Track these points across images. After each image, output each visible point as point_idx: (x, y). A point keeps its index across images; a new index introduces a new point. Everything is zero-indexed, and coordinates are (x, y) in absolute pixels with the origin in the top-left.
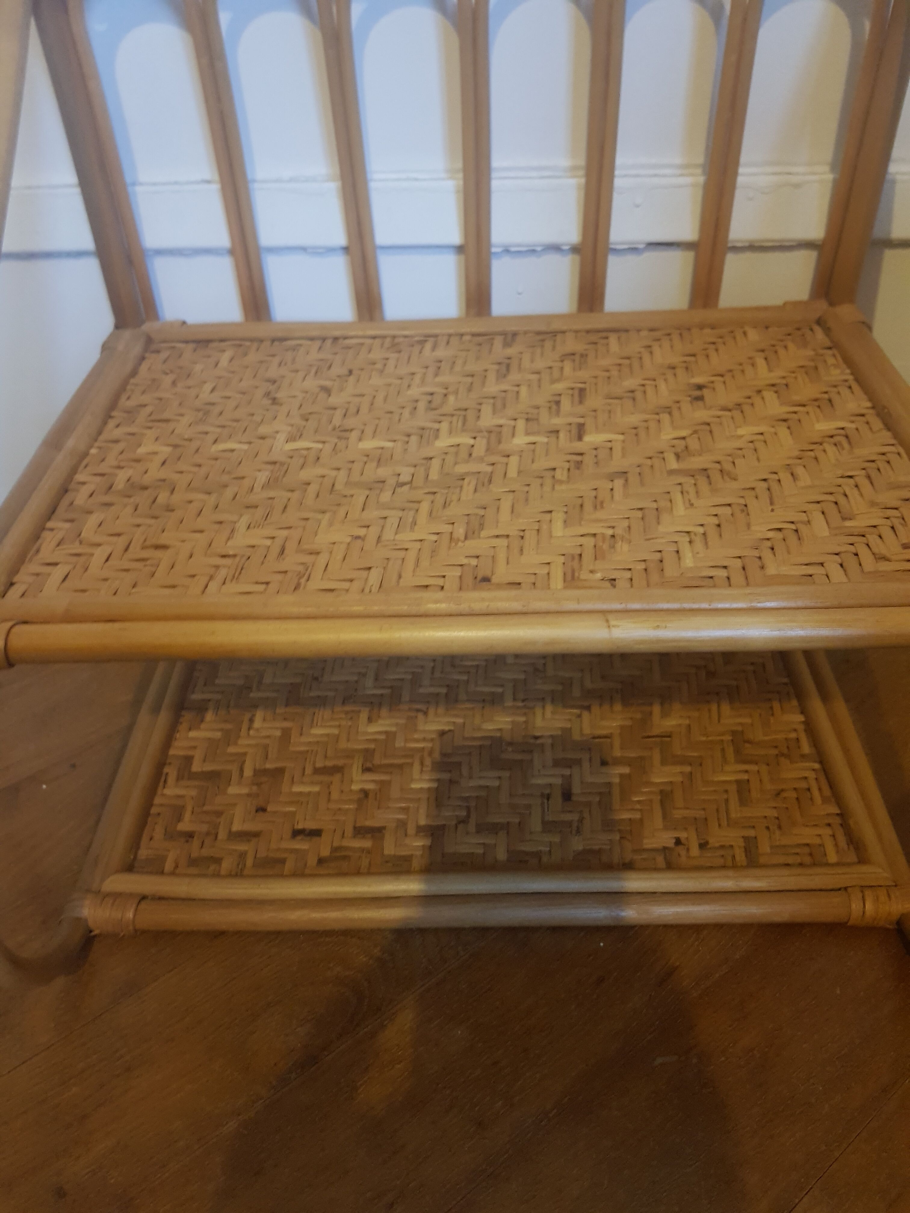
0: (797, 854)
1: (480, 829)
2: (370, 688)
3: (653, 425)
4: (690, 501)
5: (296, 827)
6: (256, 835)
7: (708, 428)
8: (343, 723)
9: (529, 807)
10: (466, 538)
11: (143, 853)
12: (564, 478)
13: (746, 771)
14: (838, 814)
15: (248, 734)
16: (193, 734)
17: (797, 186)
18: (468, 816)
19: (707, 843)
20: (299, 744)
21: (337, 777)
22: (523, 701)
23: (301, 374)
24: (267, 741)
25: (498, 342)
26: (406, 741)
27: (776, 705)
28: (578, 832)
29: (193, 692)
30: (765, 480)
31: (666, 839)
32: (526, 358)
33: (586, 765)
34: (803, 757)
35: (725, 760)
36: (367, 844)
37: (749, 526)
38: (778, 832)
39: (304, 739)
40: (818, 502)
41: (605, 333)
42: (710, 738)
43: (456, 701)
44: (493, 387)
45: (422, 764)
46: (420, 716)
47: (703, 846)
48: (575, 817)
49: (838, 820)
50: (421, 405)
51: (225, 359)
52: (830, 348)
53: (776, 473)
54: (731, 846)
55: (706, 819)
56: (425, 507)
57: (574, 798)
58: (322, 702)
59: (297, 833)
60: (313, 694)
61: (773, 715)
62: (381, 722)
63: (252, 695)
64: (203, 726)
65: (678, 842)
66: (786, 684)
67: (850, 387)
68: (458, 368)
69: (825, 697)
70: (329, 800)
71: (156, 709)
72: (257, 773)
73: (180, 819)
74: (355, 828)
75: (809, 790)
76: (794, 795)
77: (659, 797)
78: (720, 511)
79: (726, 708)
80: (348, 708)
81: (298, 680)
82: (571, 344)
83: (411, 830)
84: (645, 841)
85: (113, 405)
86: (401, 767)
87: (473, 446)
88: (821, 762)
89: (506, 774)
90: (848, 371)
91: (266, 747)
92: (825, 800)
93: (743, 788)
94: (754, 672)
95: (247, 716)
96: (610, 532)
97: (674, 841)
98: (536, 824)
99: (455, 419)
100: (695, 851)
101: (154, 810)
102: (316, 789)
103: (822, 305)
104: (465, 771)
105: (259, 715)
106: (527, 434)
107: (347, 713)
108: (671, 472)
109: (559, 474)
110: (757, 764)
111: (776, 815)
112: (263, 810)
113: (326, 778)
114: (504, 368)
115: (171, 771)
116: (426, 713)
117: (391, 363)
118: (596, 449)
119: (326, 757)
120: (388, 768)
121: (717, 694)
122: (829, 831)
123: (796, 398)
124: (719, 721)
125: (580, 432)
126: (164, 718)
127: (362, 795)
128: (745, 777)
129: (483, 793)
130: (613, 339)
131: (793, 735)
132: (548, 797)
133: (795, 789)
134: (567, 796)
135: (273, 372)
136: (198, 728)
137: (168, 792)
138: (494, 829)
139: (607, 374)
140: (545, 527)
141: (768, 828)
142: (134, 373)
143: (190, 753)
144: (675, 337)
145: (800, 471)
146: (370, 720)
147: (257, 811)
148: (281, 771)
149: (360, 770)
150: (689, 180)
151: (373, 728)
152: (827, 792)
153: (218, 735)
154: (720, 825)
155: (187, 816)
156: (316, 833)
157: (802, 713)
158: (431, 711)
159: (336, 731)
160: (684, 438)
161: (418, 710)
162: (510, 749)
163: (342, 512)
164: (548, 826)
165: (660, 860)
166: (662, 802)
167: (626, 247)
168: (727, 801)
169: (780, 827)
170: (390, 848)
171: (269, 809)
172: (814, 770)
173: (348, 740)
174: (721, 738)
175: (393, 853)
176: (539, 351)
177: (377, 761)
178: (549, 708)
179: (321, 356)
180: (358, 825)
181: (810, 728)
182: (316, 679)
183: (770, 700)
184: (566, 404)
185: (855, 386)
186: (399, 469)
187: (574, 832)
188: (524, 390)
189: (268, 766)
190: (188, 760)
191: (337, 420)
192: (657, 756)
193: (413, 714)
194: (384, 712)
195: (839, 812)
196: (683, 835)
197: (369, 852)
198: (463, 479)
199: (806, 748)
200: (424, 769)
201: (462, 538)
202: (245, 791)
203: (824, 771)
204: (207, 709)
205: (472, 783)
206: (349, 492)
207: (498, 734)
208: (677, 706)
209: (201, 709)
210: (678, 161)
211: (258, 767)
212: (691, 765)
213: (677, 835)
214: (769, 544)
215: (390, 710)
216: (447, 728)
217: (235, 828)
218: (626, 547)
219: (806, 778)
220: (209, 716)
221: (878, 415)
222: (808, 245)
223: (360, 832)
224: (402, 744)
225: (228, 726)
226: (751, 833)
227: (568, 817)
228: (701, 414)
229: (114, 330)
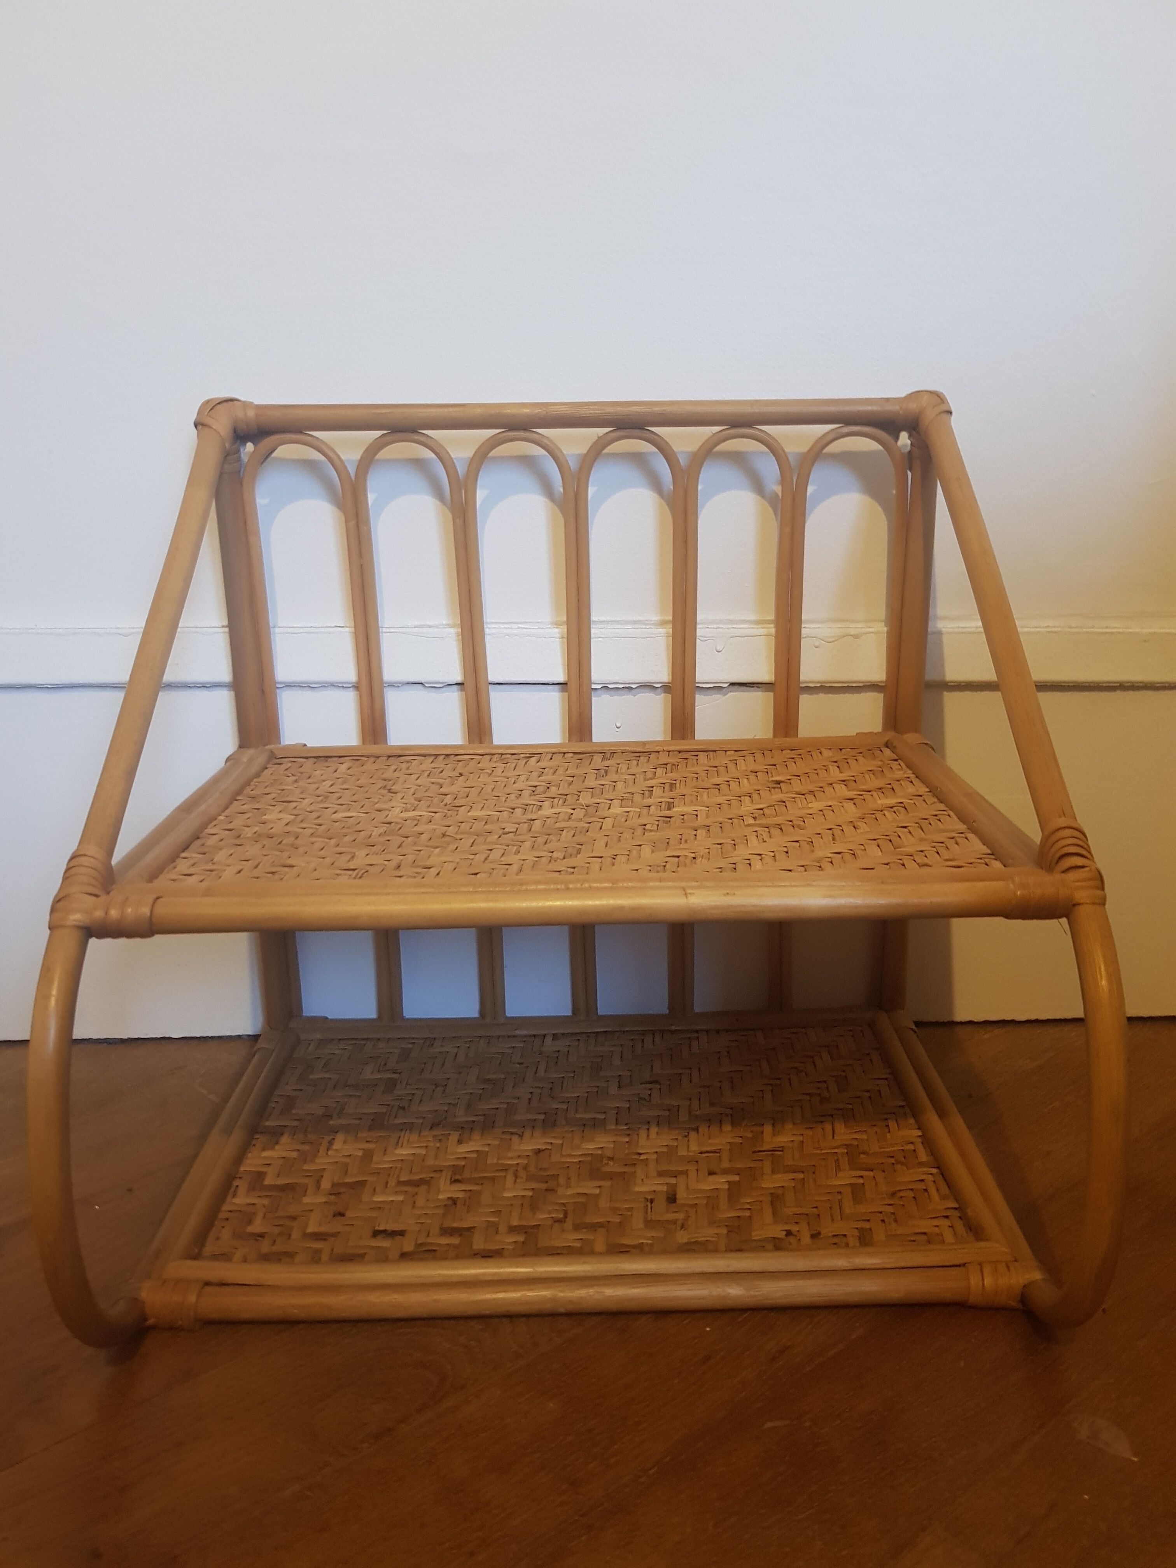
0: (914, 1241)
1: (577, 1227)
2: (461, 1117)
3: (734, 803)
4: (763, 839)
5: (377, 1228)
6: (335, 1235)
7: (784, 804)
8: (431, 1144)
9: (630, 1209)
10: (564, 858)
11: (208, 1249)
12: (655, 827)
13: (862, 1177)
14: (956, 1209)
15: (327, 1154)
16: (266, 1154)
17: (856, 637)
18: (566, 1217)
19: (819, 1233)
20: (382, 1161)
21: (423, 1188)
22: (626, 1124)
23: (414, 777)
24: (347, 1160)
25: (598, 758)
26: (498, 1159)
27: (893, 1124)
28: (682, 1227)
29: (267, 1120)
30: (830, 829)
31: (778, 1231)
32: (623, 768)
33: (692, 1174)
34: (921, 1164)
35: (838, 1168)
36: (455, 1241)
37: (813, 851)
38: (894, 1225)
39: (387, 1158)
40: (875, 840)
41: (696, 752)
42: (823, 1152)
43: (554, 1124)
44: (591, 782)
45: (516, 1177)
46: (515, 1138)
47: (815, 1236)
48: (681, 1216)
49: (957, 1213)
50: (526, 793)
51: (343, 768)
52: (896, 760)
53: (841, 826)
54: (845, 1235)
55: (819, 1215)
56: (528, 844)
57: (678, 1202)
58: (408, 1127)
59: (376, 1233)
60: (397, 1121)
61: (889, 1132)
62: (471, 1143)
63: (331, 1122)
64: (277, 1147)
65: (789, 1233)
66: (903, 1106)
67: (912, 782)
68: (561, 771)
69: (942, 1114)
70: (413, 1207)
71: (228, 1131)
72: (334, 1185)
73: (250, 1222)
74: (441, 1229)
75: (926, 1190)
76: (912, 1194)
77: (770, 1199)
78: (788, 844)
79: (840, 1127)
80: (436, 1132)
81: (383, 1110)
82: (664, 758)
83: (502, 1228)
84: (754, 1234)
85: (239, 792)
86: (493, 1179)
87: (572, 814)
88: (938, 1168)
89: (607, 1184)
90: (911, 772)
91: (346, 1165)
92: (943, 1198)
93: (857, 1191)
94: (870, 1097)
95: (328, 1138)
96: (693, 855)
97: (785, 1233)
98: (638, 1222)
99: (556, 800)
100: (806, 1239)
101: (222, 1215)
102: (400, 1198)
103: (890, 735)
104: (562, 1181)
105: (340, 1137)
106: (621, 807)
107: (434, 1136)
108: (749, 825)
109: (648, 827)
110: (872, 1171)
111: (892, 1211)
112: (343, 1215)
113: (410, 1189)
114: (603, 771)
115: (241, 1185)
116: (521, 1136)
117: (499, 771)
118: (683, 815)
119: (411, 1172)
120: (479, 1181)
121: (832, 1116)
122: (947, 1222)
123: (864, 787)
124: (833, 1137)
125: (670, 806)
126: (237, 1136)
127: (450, 1202)
128: (861, 1181)
129: (582, 1199)
130: (702, 757)
131: (911, 1147)
132: (652, 1201)
133: (912, 1190)
134: (672, 1199)
135: (389, 774)
136: (273, 1149)
137: (237, 1201)
138: (594, 1227)
139: (696, 776)
140: (634, 853)
141: (883, 1221)
142: (258, 775)
143: (264, 1169)
144: (758, 756)
145: (860, 824)
146: (460, 1142)
147: (334, 1216)
148: (362, 1183)
149: (448, 1182)
150: (763, 631)
151: (463, 1149)
152: (945, 1190)
153: (295, 1155)
154: (833, 1220)
155: (258, 1220)
156: (402, 1233)
157: (919, 1129)
158: (527, 1133)
159: (423, 1152)
160: (762, 809)
161: (512, 1134)
162: (611, 1163)
163: (452, 847)
164: (648, 1224)
165: (770, 1246)
166: (772, 1203)
167: (712, 685)
168: (840, 1201)
169: (896, 1221)
170: (479, 1244)
171: (347, 1215)
172: (931, 1174)
173: (436, 1158)
174: (836, 1151)
175: (482, 1247)
176: (635, 762)
177: (467, 1174)
178: (654, 1130)
179: (433, 765)
180: (445, 1226)
181: (928, 1141)
182: (403, 1108)
183: (886, 1119)
184: (657, 791)
185: (916, 781)
186: (503, 825)
187: (679, 1228)
188: (620, 785)
189: (347, 1180)
190: (261, 1175)
191: (448, 800)
192: (767, 1168)
193: (507, 1137)
194: (476, 1136)
195: (957, 1206)
196: (794, 1228)
197: (456, 1247)
198: (563, 831)
199: (923, 1156)
200: (518, 1181)
201: (562, 857)
202: (323, 1200)
203: (942, 1174)
204: (282, 1134)
205: (569, 1192)
206: (459, 837)
207: (599, 1152)
208: (789, 1126)
209: (276, 1134)
210: (753, 617)
211: (335, 1181)
212: (803, 1172)
213: (787, 1227)
214: (830, 860)
215: (482, 1134)
216: (544, 1148)
217: (310, 1230)
218: (705, 861)
219: (922, 1180)
220: (285, 1139)
221: (934, 795)
222: (873, 687)
223: (446, 1231)
224: (495, 1161)
225: (306, 1147)
226: (867, 1225)
227: (670, 1216)
228: (777, 796)
229: (238, 749)
